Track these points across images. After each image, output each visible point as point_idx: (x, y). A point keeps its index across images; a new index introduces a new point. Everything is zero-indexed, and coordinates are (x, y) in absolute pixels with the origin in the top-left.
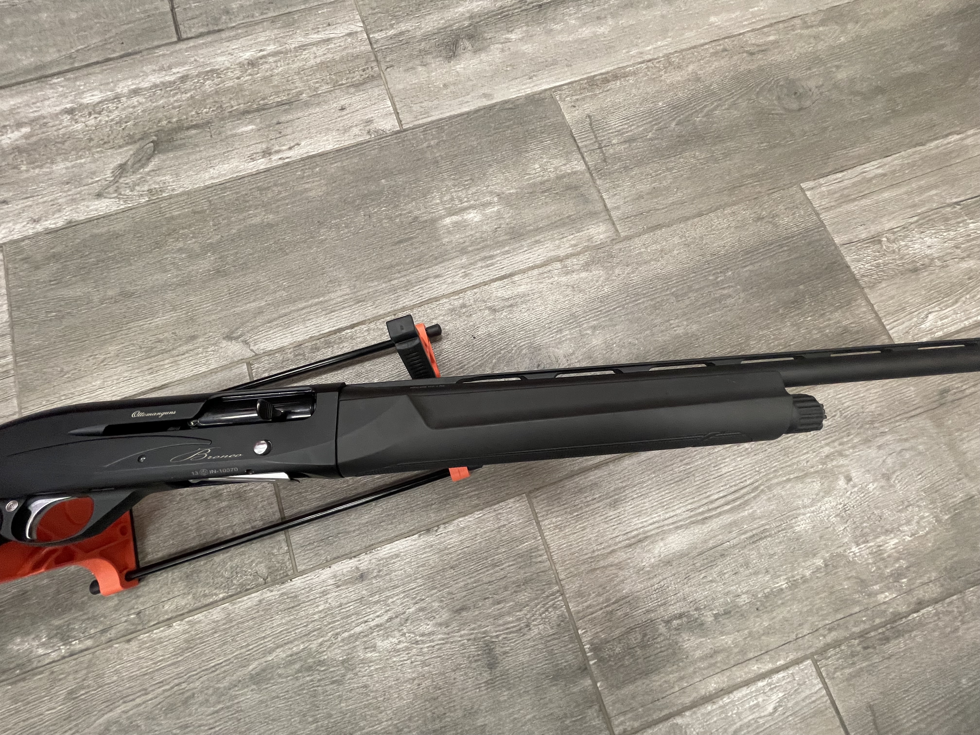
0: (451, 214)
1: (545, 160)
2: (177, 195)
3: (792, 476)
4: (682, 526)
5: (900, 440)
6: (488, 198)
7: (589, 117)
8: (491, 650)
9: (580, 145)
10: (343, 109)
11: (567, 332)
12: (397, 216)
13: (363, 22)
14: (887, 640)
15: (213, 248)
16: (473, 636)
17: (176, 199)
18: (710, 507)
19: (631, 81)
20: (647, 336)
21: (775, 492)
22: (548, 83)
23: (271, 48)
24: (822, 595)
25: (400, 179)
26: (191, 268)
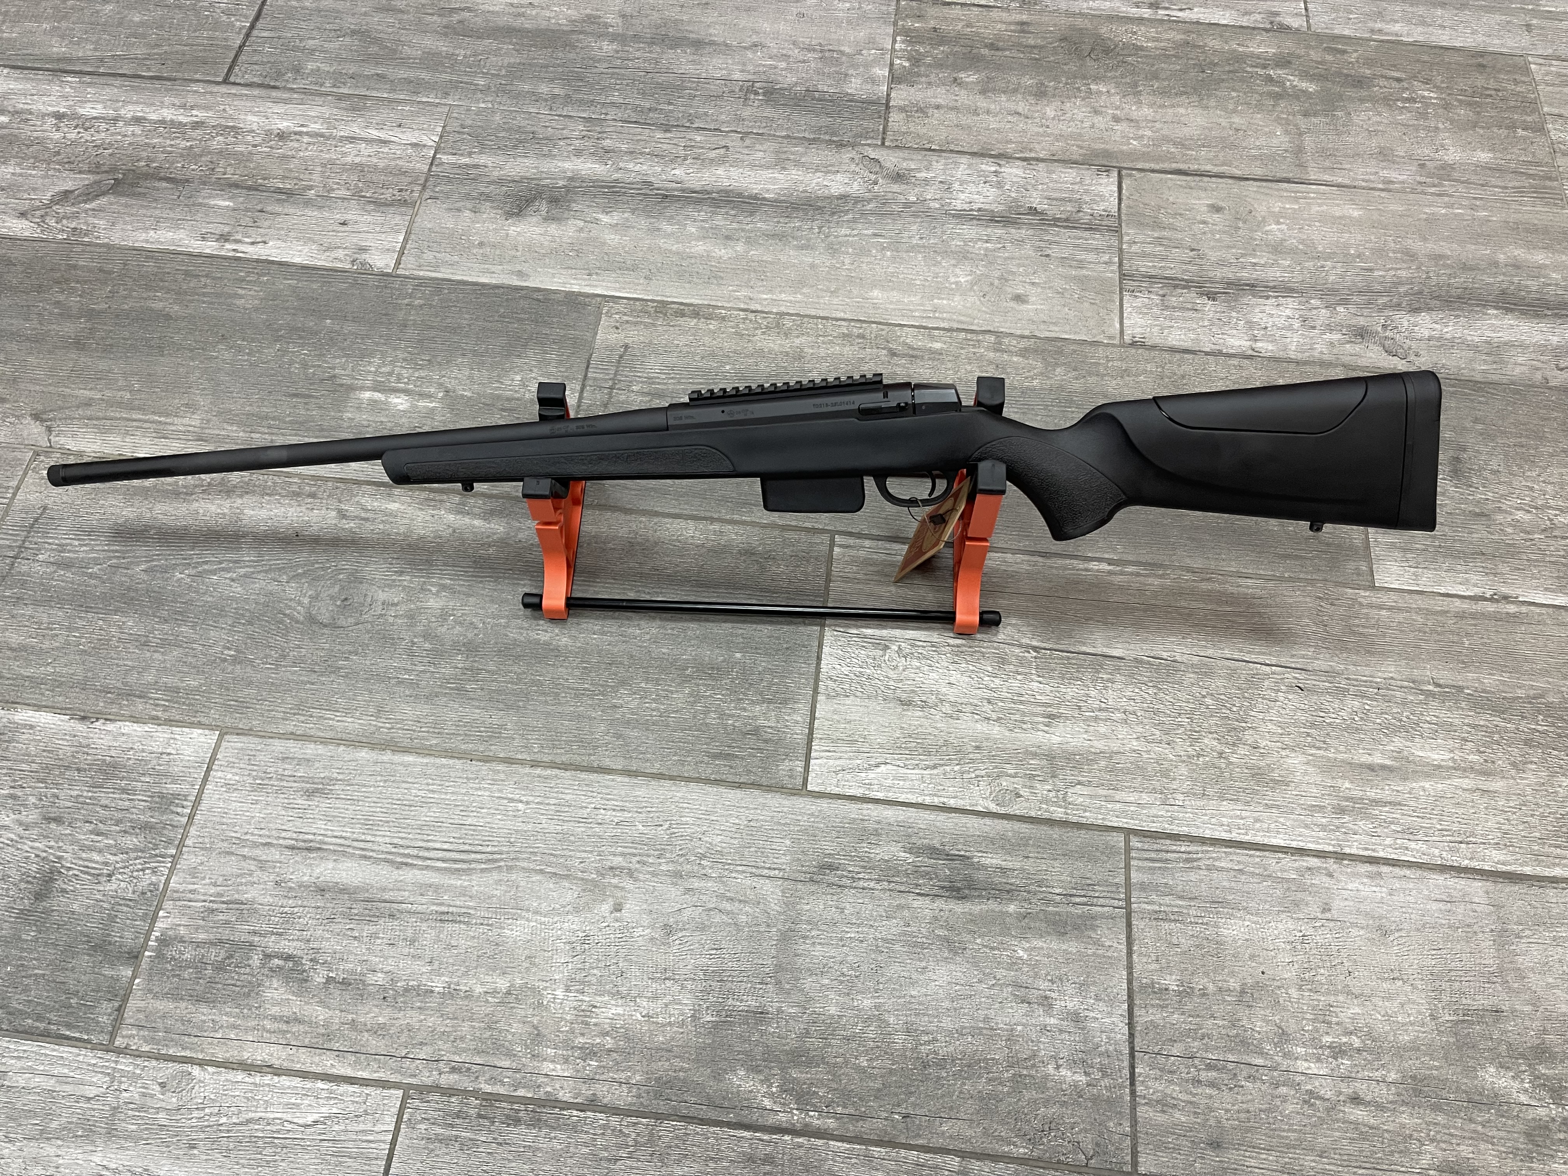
0: (374, 389)
1: (533, 375)
2: (97, 245)
3: (549, 870)
4: (370, 857)
5: (722, 897)
6: (432, 390)
7: (626, 347)
8: (52, 880)
9: (589, 375)
10: (344, 224)
11: (408, 578)
12: (314, 366)
13: (441, 137)
14: (517, 1121)
15: (91, 315)
16: (44, 854)
17: (92, 249)
18: (421, 854)
19: (711, 327)
20: (497, 625)
21: (514, 877)
22: (608, 288)
23: (315, 127)
24: (477, 1025)
25: (349, 327)
26: (54, 326)
